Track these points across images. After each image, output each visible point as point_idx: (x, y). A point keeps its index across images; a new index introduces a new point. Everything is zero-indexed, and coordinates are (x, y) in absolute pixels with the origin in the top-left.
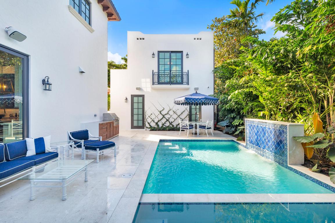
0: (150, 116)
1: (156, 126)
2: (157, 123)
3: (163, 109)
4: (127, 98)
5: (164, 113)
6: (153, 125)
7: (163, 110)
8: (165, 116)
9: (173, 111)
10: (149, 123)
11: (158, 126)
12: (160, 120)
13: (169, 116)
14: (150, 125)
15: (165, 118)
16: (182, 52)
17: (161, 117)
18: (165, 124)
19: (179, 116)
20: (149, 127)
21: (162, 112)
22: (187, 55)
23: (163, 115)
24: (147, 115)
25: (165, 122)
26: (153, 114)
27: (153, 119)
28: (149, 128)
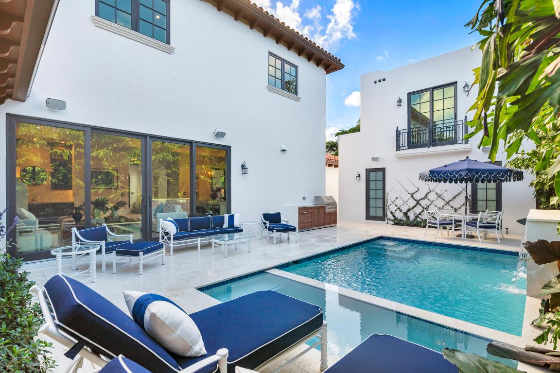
0: (395, 202)
1: (404, 219)
2: (405, 214)
3: (417, 189)
4: (359, 175)
5: (418, 196)
6: (400, 215)
7: (416, 192)
8: (420, 202)
9: (437, 194)
10: (392, 213)
11: (408, 217)
12: (412, 209)
13: (428, 203)
14: (394, 216)
15: (420, 205)
17: (412, 203)
18: (420, 216)
19: (448, 203)
20: (393, 218)
21: (415, 196)
22: (466, 86)
23: (416, 200)
24: (389, 200)
25: (421, 213)
26: (399, 198)
27: (399, 206)
28: (393, 220)
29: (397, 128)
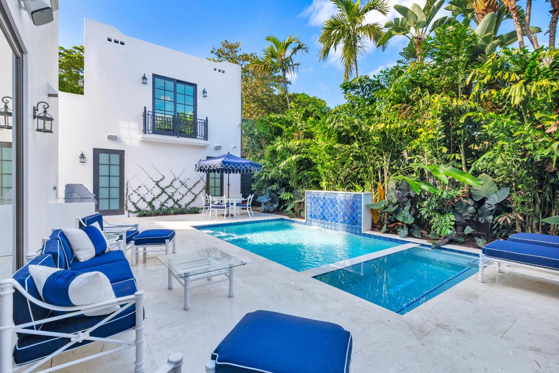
0: (137, 191)
1: (149, 209)
2: (150, 204)
3: (162, 177)
4: (82, 155)
5: (163, 184)
6: (143, 206)
7: (162, 180)
8: (165, 190)
9: (181, 182)
10: (134, 204)
11: (153, 207)
12: (157, 198)
13: (174, 190)
14: (137, 208)
15: (166, 193)
16: (195, 85)
17: (157, 191)
18: (165, 204)
19: (190, 190)
20: (134, 209)
21: (160, 184)
22: (204, 92)
23: (161, 189)
24: (130, 189)
25: (166, 200)
26: (143, 186)
27: (142, 195)
28: (136, 212)
29: (145, 108)
